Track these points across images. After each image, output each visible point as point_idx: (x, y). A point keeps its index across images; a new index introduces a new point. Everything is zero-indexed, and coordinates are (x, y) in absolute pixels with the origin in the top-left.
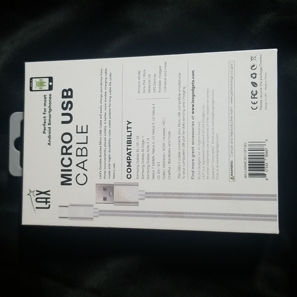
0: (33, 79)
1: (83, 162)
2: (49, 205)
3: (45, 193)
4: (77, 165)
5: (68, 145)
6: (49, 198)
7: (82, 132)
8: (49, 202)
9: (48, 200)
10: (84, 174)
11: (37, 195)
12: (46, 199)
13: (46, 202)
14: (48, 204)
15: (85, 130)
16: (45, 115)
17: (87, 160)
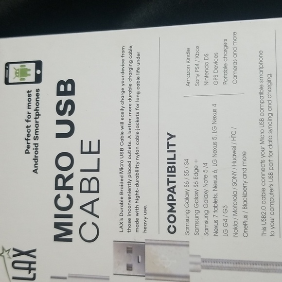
0: (10, 65)
1: (92, 202)
2: (35, 275)
3: (27, 253)
4: (82, 208)
5: (66, 174)
6: (34, 263)
7: (90, 152)
8: (34, 269)
9: (33, 266)
10: (93, 224)
11: (14, 256)
12: (30, 263)
13: (30, 269)
14: (33, 272)
15: (94, 148)
16: (29, 124)
17: (98, 199)
